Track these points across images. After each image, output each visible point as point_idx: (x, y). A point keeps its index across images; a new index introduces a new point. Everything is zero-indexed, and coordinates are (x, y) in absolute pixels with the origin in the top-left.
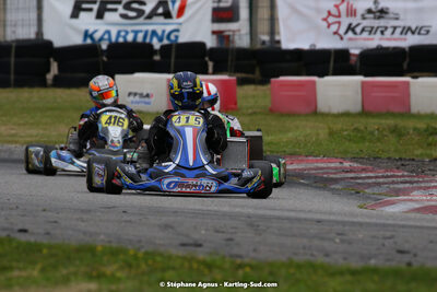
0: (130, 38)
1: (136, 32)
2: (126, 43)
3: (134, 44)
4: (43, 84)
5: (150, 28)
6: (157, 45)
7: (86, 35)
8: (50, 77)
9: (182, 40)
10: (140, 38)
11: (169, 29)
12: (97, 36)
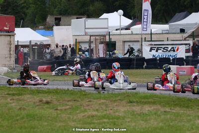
0: (164, 57)
1: (166, 55)
2: (163, 58)
3: (165, 58)
4: (143, 68)
5: (170, 54)
6: (171, 59)
7: (153, 56)
8: (144, 66)
9: (177, 57)
10: (167, 57)
11: (174, 54)
12: (156, 56)
